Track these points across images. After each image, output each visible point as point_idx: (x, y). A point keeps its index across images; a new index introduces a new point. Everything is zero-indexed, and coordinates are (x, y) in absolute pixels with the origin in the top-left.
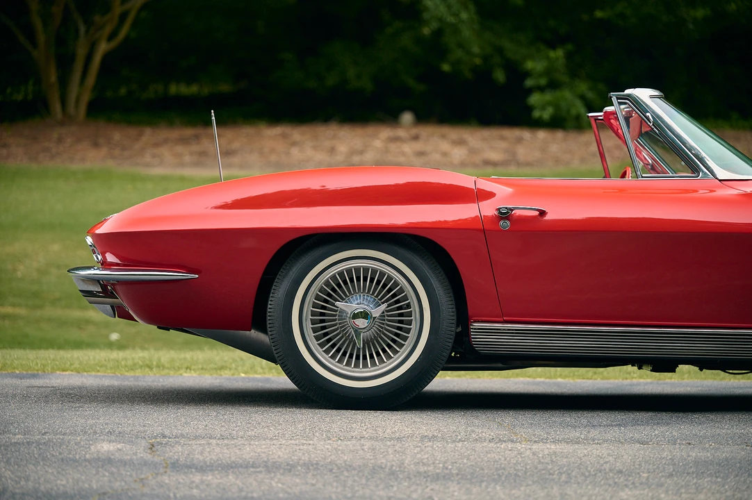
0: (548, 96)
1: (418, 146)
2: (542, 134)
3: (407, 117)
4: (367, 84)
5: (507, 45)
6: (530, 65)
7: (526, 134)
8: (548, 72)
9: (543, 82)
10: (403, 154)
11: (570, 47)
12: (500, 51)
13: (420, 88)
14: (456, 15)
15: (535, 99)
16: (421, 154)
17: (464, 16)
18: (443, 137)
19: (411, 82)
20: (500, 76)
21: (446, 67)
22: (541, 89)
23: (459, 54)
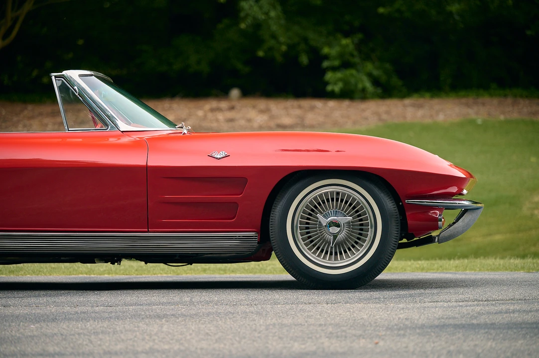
0: (339, 75)
1: (230, 115)
2: (332, 104)
3: (235, 93)
4: (205, 68)
5: (311, 36)
6: (326, 50)
7: (318, 104)
8: (341, 55)
9: (337, 63)
10: (217, 120)
11: (360, 36)
12: (306, 40)
13: (246, 70)
14: (267, 14)
15: (329, 76)
16: (231, 120)
17: (273, 14)
18: (254, 107)
19: (239, 66)
20: (304, 60)
21: (261, 54)
22: (334, 69)
23: (272, 42)
